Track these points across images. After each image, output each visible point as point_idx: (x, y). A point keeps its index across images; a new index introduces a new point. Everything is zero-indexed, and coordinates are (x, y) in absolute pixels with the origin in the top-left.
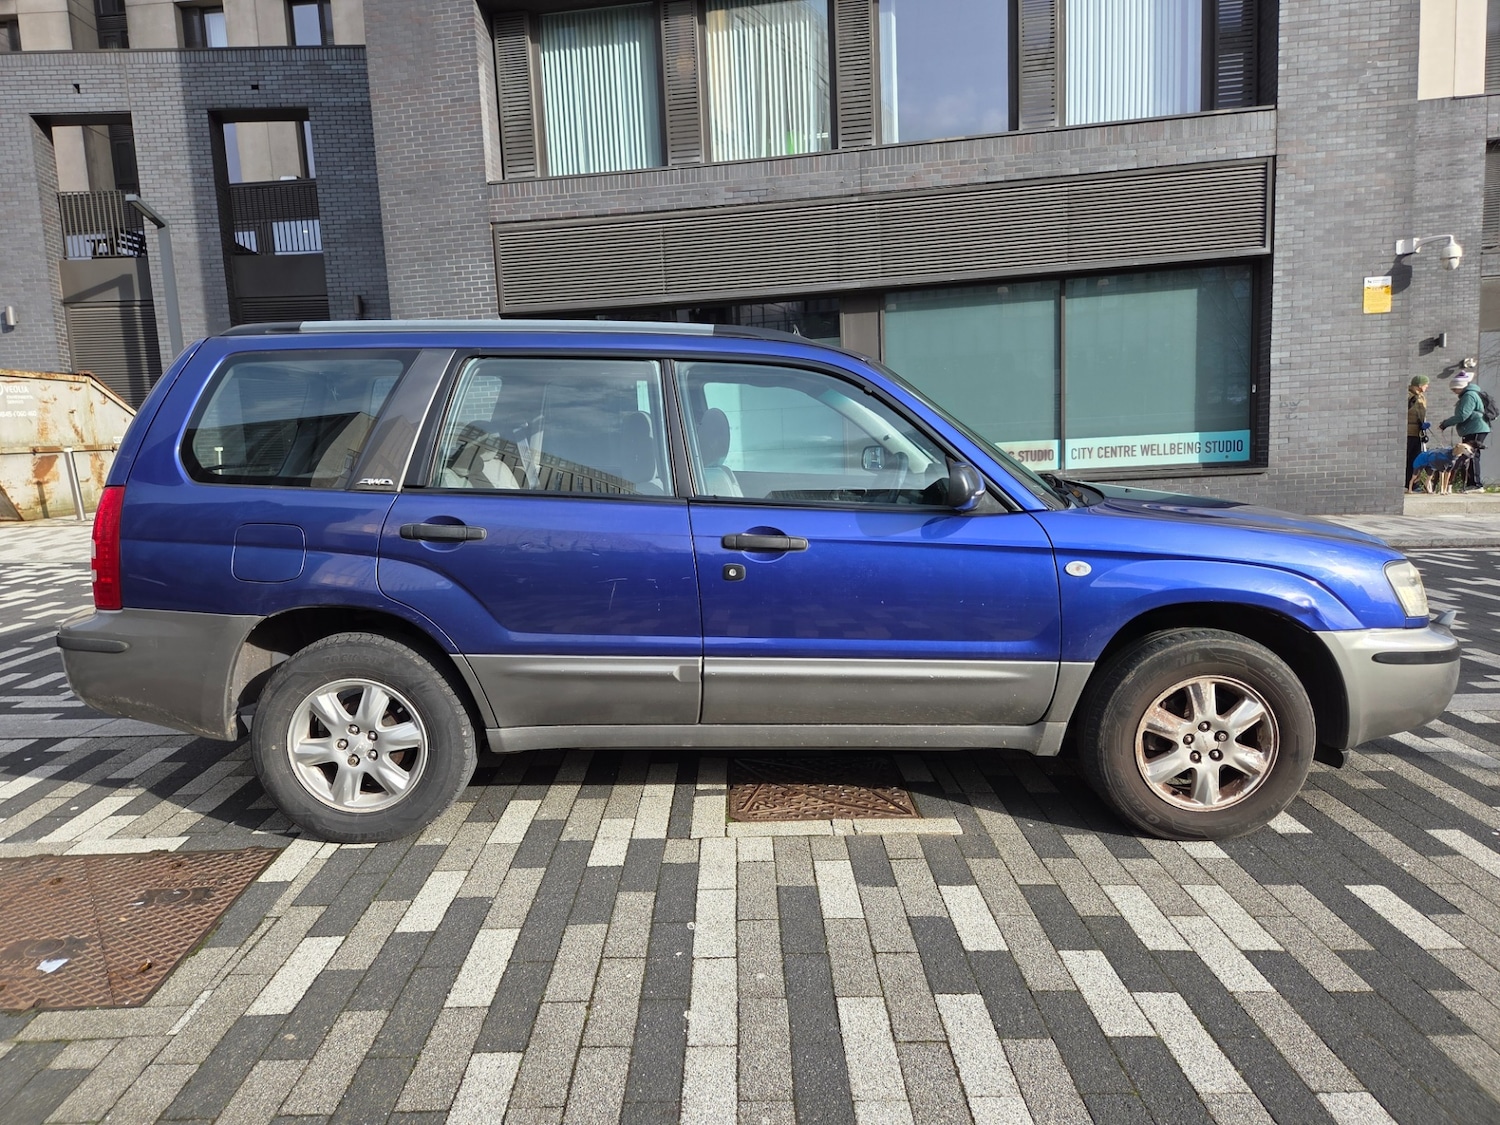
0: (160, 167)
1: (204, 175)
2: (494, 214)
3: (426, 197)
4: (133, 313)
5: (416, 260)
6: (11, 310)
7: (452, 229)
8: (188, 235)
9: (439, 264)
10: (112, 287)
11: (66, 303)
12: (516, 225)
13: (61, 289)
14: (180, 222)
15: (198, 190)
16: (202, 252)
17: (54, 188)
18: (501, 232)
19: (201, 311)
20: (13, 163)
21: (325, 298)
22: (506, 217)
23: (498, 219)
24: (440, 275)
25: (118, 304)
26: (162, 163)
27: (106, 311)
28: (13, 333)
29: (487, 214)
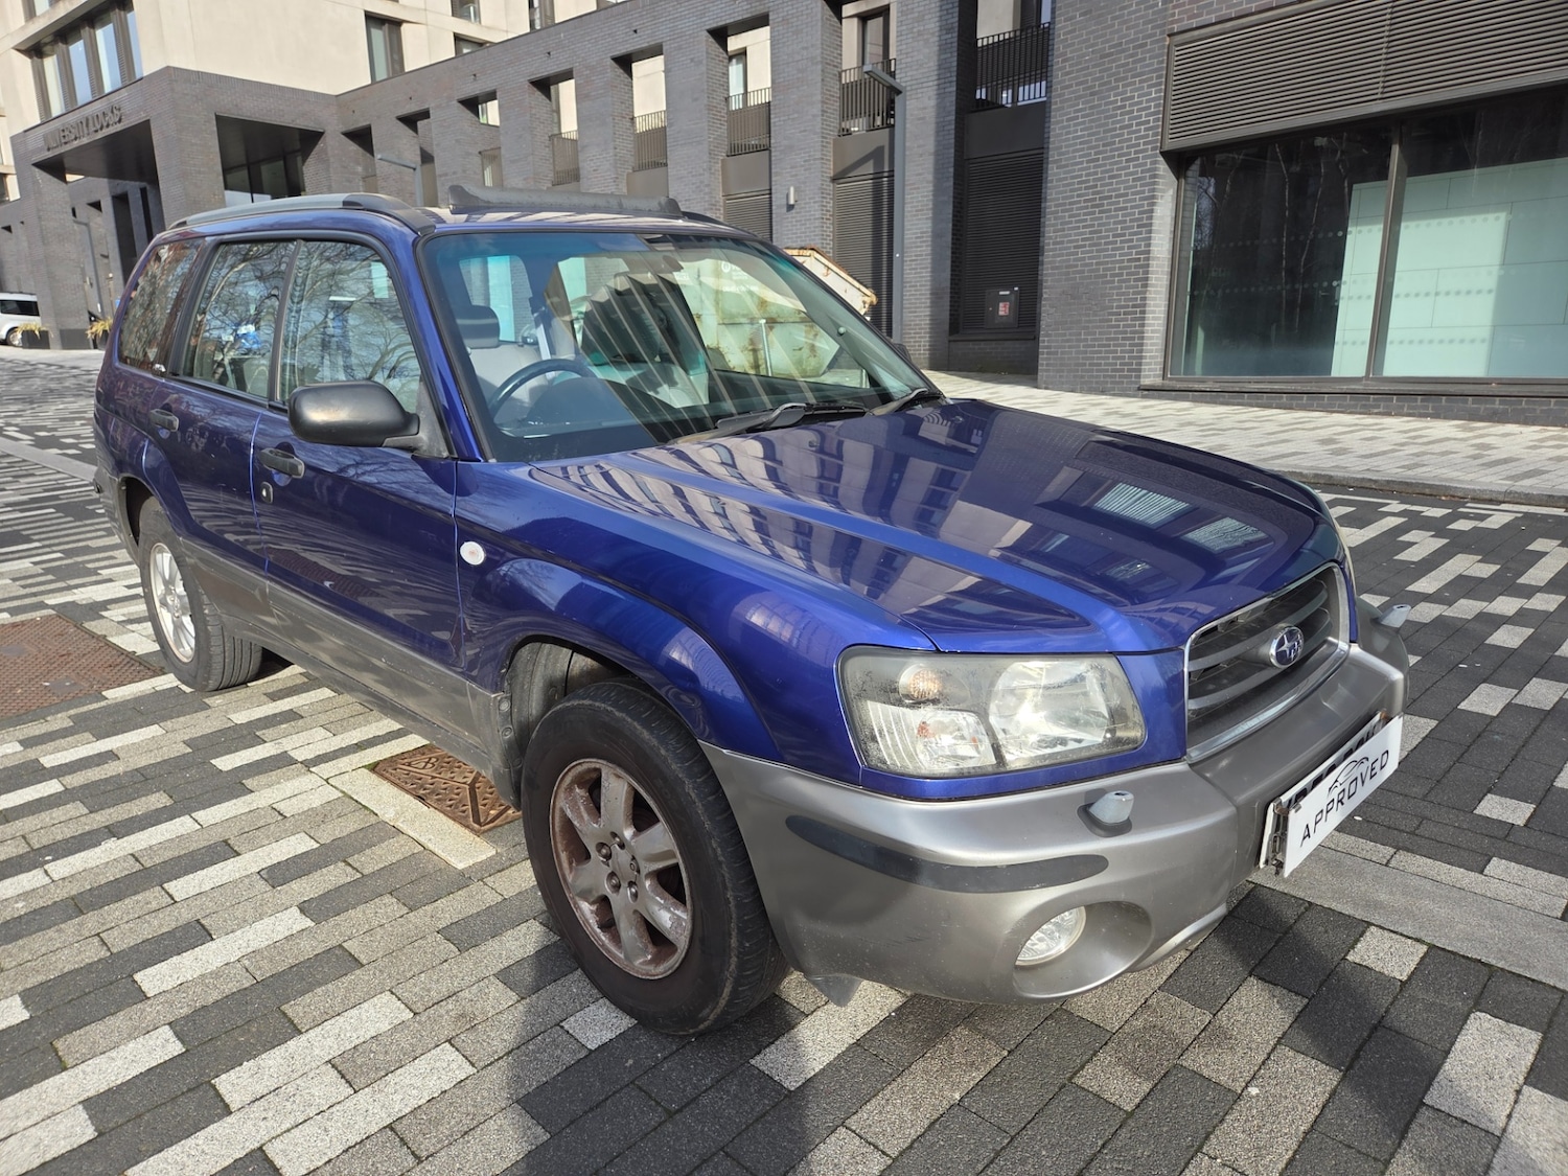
0: (915, 30)
1: (948, 31)
2: (1172, 22)
3: (1099, 16)
4: (881, 184)
5: (1080, 97)
6: (792, 189)
7: (1123, 51)
8: (929, 98)
9: (1103, 98)
10: (869, 160)
11: (834, 179)
12: (1196, 33)
13: (832, 167)
14: (925, 85)
15: (942, 49)
16: (938, 115)
17: (837, 67)
18: (1176, 46)
19: (930, 177)
20: (806, 48)
21: (1041, 151)
22: (1186, 24)
23: (1176, 28)
24: (1103, 112)
25: (871, 176)
26: (916, 25)
27: (862, 186)
28: (793, 211)
29: (1164, 25)
